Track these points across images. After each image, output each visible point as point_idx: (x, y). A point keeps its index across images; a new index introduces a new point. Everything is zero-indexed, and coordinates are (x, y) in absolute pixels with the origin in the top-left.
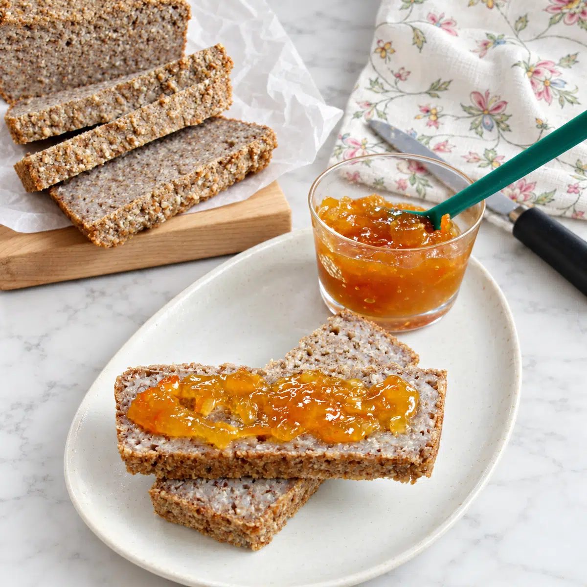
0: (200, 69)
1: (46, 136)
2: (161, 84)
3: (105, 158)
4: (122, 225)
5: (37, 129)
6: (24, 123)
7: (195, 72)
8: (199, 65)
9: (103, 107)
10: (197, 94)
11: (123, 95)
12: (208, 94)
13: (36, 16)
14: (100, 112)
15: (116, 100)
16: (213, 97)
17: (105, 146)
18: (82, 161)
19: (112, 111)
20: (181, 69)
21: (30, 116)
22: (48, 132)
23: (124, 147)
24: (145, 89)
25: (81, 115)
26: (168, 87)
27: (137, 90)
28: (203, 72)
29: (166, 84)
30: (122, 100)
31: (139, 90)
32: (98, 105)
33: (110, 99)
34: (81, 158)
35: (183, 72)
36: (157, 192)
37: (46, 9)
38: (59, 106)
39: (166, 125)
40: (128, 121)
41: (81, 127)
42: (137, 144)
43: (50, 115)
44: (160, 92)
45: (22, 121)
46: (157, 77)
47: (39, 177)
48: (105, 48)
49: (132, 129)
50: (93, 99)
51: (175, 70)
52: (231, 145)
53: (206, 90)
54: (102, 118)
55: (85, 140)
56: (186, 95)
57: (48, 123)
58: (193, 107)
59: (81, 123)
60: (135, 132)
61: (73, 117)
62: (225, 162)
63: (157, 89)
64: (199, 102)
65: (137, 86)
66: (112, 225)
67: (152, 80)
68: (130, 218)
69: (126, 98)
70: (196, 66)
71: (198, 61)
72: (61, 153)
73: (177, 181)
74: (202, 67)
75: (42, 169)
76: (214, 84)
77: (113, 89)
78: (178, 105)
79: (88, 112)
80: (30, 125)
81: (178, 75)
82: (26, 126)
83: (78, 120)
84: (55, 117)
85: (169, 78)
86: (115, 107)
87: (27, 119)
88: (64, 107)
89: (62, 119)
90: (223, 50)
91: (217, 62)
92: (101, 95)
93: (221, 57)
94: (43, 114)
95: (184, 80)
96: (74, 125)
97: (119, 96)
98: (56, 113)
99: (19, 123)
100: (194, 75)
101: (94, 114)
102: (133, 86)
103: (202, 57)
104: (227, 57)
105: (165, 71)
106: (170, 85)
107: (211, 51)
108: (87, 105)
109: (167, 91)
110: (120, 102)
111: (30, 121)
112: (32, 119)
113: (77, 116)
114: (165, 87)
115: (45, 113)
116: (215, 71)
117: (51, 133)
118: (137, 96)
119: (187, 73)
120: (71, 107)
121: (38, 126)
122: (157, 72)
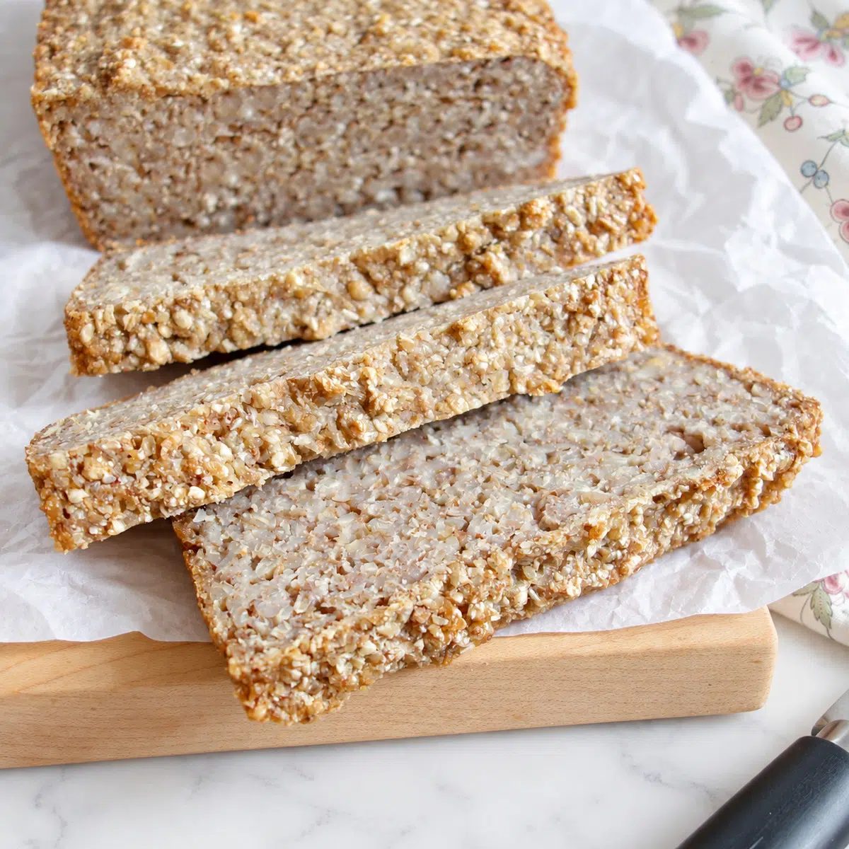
0: (571, 228)
1: (151, 362)
2: (468, 258)
3: (272, 468)
4: (342, 668)
5: (133, 344)
6: (102, 328)
7: (556, 234)
8: (571, 219)
9: (313, 302)
10: (558, 310)
11: (367, 276)
12: (589, 314)
13: (198, 75)
14: (302, 312)
15: (348, 289)
16: (601, 319)
17: (275, 437)
18: (199, 478)
19: (334, 311)
20: (523, 227)
21: (120, 312)
22: (161, 353)
23: (329, 443)
24: (424, 266)
25: (253, 316)
26: (484, 268)
27: (406, 267)
28: (577, 237)
29: (481, 258)
30: (362, 287)
31: (409, 270)
32: (297, 296)
33: (332, 284)
34: (199, 472)
35: (528, 234)
36: (463, 576)
37: (225, 59)
38: (199, 292)
39: (458, 391)
40: (353, 375)
41: (247, 344)
42: (367, 437)
43: (172, 313)
44: (461, 277)
45: (99, 324)
46: (462, 243)
47: (67, 515)
49: (361, 396)
50: (289, 280)
51: (510, 228)
52: (698, 445)
53: (586, 301)
54: (304, 327)
55: (221, 419)
56: (527, 311)
57: (165, 331)
58: (540, 342)
59: (250, 335)
60: (367, 406)
61: (230, 321)
62: (673, 497)
63: (454, 268)
64: (559, 331)
65: (405, 258)
66: (312, 667)
67: (448, 247)
68: (369, 647)
69: (375, 285)
70: (562, 221)
71: (569, 209)
72: (142, 455)
73: (526, 548)
74: (576, 226)
75: (78, 495)
76: (610, 287)
77: (344, 259)
78: (501, 338)
79: (272, 311)
80: (118, 333)
81: (514, 240)
82: (108, 336)
83: (242, 327)
84: (185, 319)
85: (489, 244)
86: (342, 303)
87: (112, 319)
88: (212, 294)
89: (201, 323)
90: (636, 189)
91: (617, 217)
92: (312, 273)
93: (628, 204)
94: (155, 309)
95: (526, 252)
96: (232, 340)
97: (356, 277)
98: (190, 309)
99: (90, 326)
100: (554, 241)
101: (287, 316)
102: (395, 258)
103: (581, 200)
104: (643, 207)
105: (482, 227)
106: (491, 261)
107: (606, 186)
108: (270, 295)
109: (480, 278)
110: (355, 293)
111: (120, 325)
112: (126, 320)
113: (241, 317)
114: (476, 266)
115: (160, 308)
116: (610, 237)
117: (169, 355)
118: (403, 281)
119: (538, 237)
120: (229, 296)
121: (137, 337)
122: (463, 229)
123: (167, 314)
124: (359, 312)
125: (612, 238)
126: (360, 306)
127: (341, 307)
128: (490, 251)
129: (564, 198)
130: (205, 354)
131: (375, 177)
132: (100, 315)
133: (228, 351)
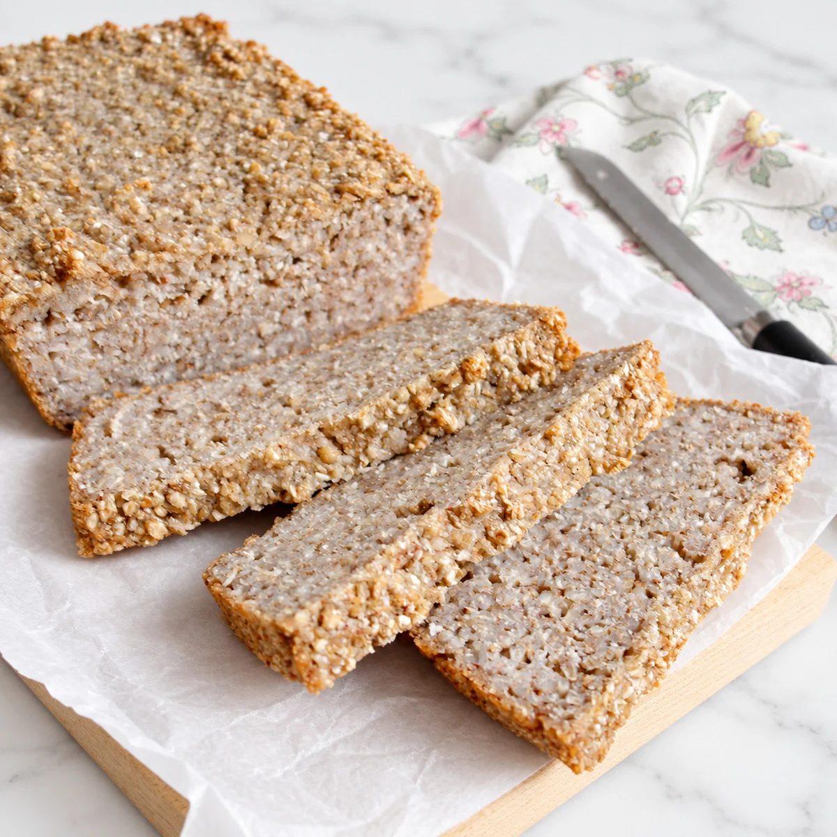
0: (507, 373)
1: (151, 538)
2: (421, 414)
5: (133, 525)
6: (104, 516)
7: (495, 380)
8: (506, 366)
9: (289, 470)
11: (334, 440)
14: (281, 479)
15: (319, 454)
19: (308, 475)
20: (466, 381)
21: (119, 500)
22: (159, 530)
24: (383, 426)
25: (238, 488)
26: (435, 422)
27: (368, 430)
28: (513, 380)
29: (431, 413)
30: (331, 452)
31: (371, 432)
32: (276, 468)
33: (306, 453)
35: (471, 386)
38: (189, 475)
41: (234, 513)
43: (166, 496)
44: (416, 430)
45: (103, 514)
46: (413, 402)
48: (276, 296)
50: (267, 456)
51: (454, 384)
54: (284, 493)
57: (161, 511)
59: (235, 504)
61: (218, 496)
63: (410, 423)
65: (366, 423)
67: (402, 408)
69: (341, 448)
70: (498, 368)
71: (503, 357)
74: (510, 370)
77: (313, 430)
79: (254, 483)
80: (120, 519)
81: (458, 393)
82: (111, 522)
83: (229, 499)
84: (178, 499)
85: (438, 399)
86: (315, 467)
87: (113, 508)
88: (200, 474)
89: (192, 501)
90: (559, 327)
91: (544, 356)
92: (287, 447)
93: (553, 341)
94: (151, 495)
95: (470, 399)
96: (221, 511)
97: (325, 443)
98: (182, 491)
99: (95, 516)
100: (493, 385)
101: (267, 485)
102: (358, 423)
103: (512, 346)
104: (566, 342)
105: (430, 387)
106: (441, 416)
107: (533, 329)
108: (252, 469)
109: (433, 430)
110: (327, 458)
111: (121, 512)
112: (126, 507)
113: (227, 491)
114: (429, 420)
115: (155, 493)
116: (541, 374)
117: (166, 531)
118: (366, 441)
119: (479, 386)
120: (215, 475)
121: (137, 519)
122: (414, 391)
123: (162, 498)
124: (330, 473)
125: (543, 374)
126: (330, 467)
127: (314, 471)
128: (440, 406)
129: (498, 349)
130: (198, 524)
131: (290, 307)
132: (102, 504)
133: (218, 520)
